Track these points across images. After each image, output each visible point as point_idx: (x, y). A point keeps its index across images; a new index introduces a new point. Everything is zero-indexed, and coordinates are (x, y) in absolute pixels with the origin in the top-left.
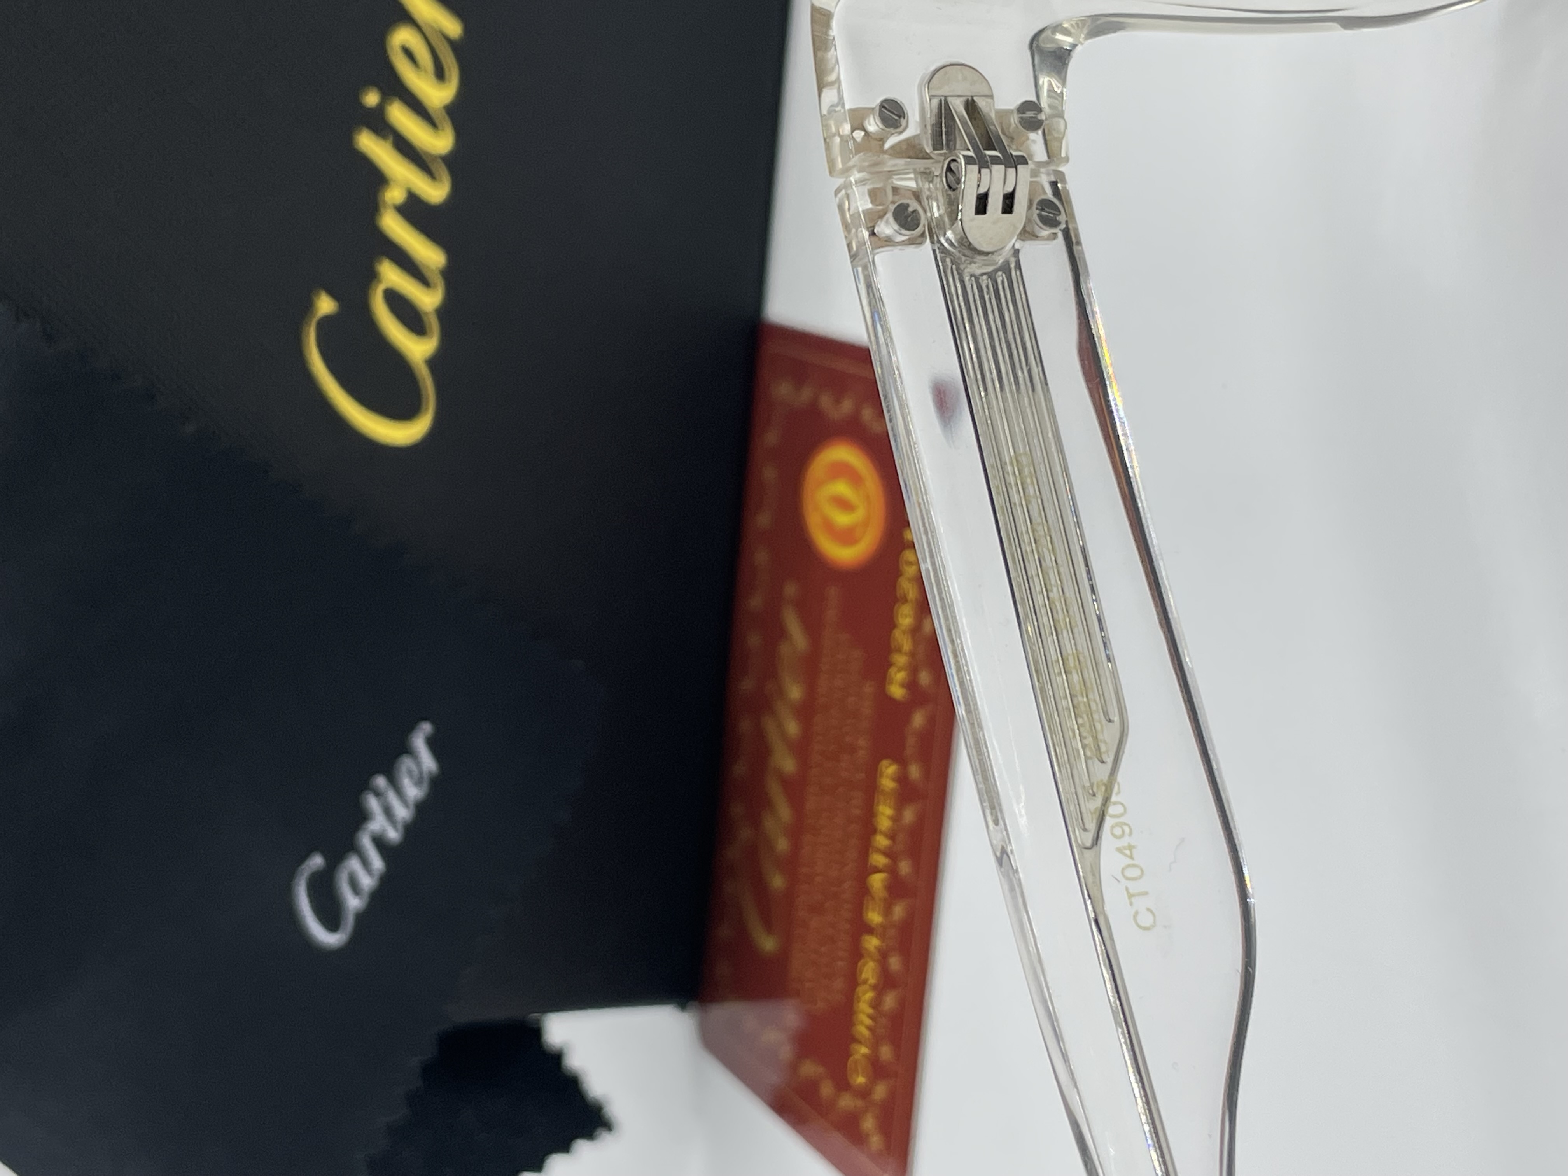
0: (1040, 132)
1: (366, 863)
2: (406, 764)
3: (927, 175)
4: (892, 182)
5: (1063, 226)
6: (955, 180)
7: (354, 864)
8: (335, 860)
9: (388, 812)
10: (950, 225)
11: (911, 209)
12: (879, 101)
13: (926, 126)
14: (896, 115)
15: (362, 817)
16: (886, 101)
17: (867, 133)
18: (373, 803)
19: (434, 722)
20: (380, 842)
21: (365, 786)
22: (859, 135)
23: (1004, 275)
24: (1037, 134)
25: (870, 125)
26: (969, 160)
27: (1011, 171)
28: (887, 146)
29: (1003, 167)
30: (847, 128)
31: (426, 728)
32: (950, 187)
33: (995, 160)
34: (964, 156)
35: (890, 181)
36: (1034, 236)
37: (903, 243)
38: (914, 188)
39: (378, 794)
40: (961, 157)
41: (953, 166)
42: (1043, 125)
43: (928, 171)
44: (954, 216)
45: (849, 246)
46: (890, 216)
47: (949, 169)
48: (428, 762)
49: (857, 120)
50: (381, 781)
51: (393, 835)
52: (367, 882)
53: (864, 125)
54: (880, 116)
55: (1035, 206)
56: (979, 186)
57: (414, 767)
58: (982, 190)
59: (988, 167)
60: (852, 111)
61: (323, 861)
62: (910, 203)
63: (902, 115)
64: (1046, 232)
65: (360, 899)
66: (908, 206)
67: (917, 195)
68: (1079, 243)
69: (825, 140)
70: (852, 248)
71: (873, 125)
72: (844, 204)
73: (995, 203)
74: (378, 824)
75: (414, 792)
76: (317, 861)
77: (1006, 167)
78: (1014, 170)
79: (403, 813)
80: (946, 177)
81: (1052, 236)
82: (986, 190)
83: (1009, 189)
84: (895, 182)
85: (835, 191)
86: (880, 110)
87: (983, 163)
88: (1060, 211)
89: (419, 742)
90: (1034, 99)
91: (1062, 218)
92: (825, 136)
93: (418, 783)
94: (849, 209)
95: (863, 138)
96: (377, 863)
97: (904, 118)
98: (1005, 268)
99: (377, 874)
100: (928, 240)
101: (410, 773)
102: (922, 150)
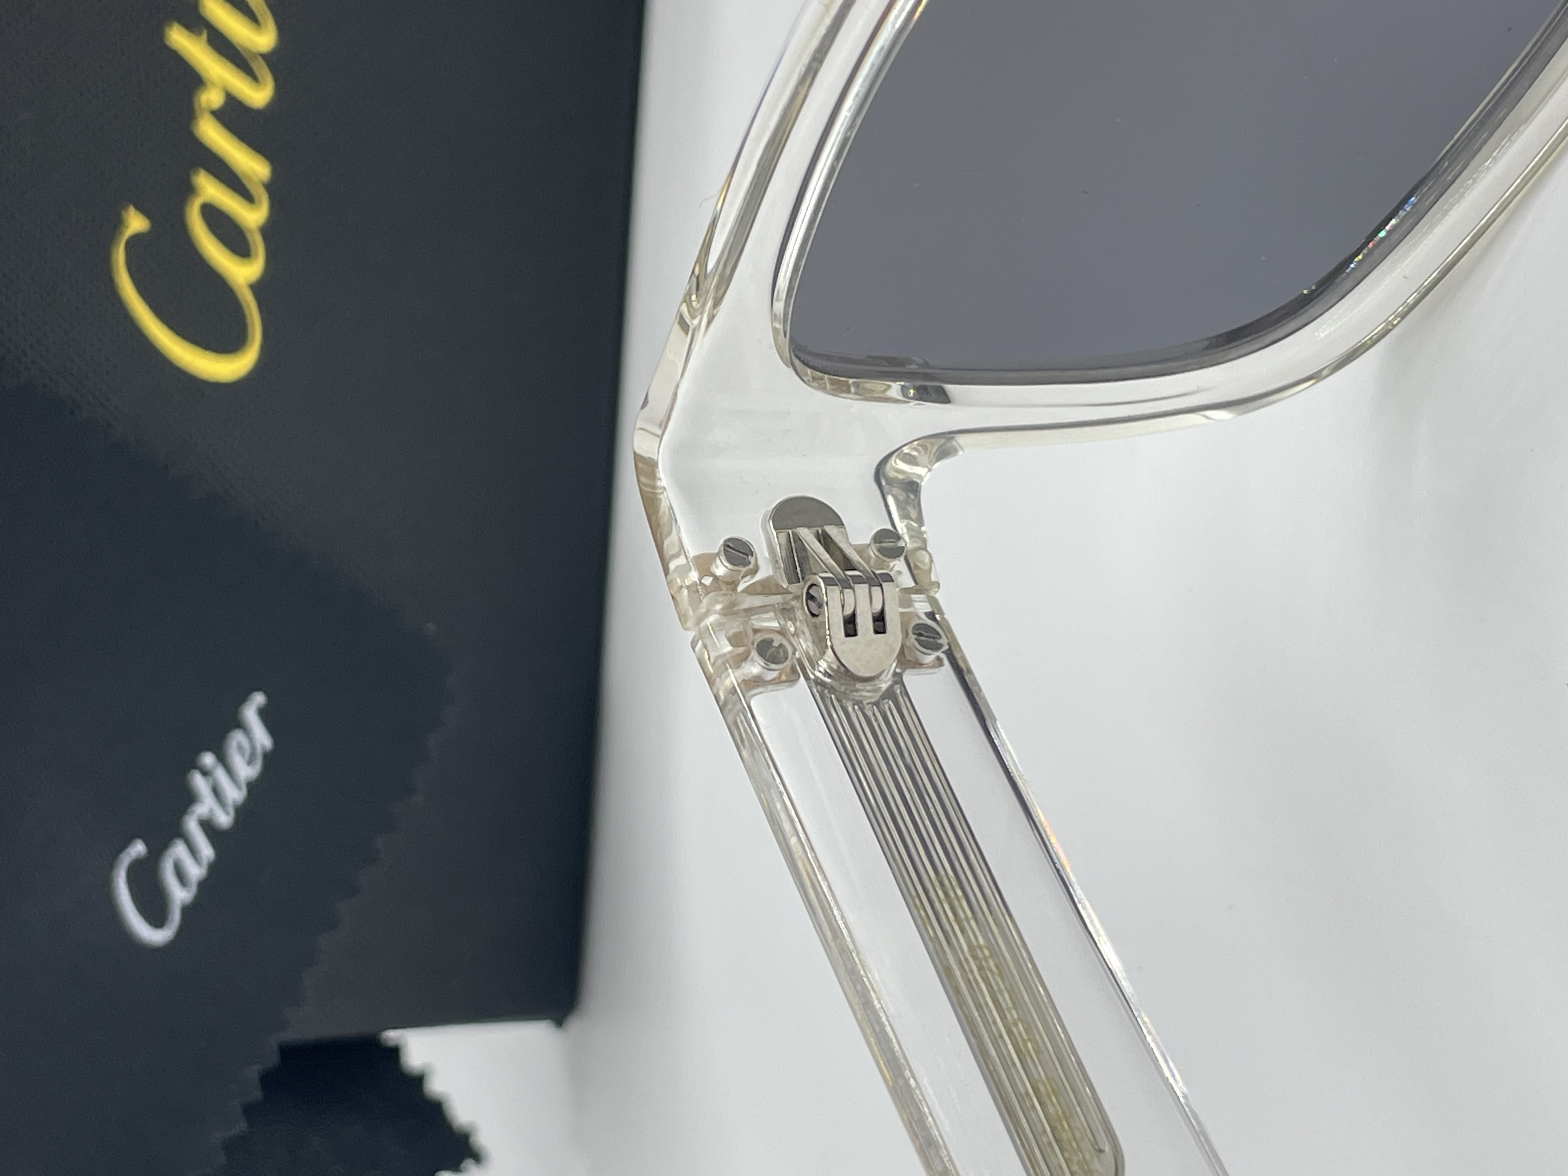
0: (902, 558)
1: (193, 851)
2: (237, 738)
3: (786, 611)
4: (753, 625)
5: (946, 647)
6: (817, 605)
7: (179, 850)
8: (157, 851)
9: (216, 792)
10: (820, 654)
11: (776, 644)
12: (721, 542)
13: (777, 562)
14: (744, 554)
15: (190, 798)
16: (729, 540)
17: (716, 578)
18: (199, 782)
19: (266, 693)
20: (207, 826)
21: (193, 764)
22: (708, 581)
23: (890, 702)
24: (900, 561)
25: (717, 568)
26: (828, 582)
27: (876, 590)
28: (741, 588)
29: (866, 586)
30: (694, 576)
31: (259, 699)
32: (813, 615)
33: (858, 580)
34: (823, 578)
35: (750, 622)
36: (918, 665)
37: (774, 682)
38: (777, 627)
39: (205, 773)
40: (821, 580)
41: (812, 592)
42: (905, 552)
43: (788, 607)
44: (823, 644)
45: (717, 698)
46: (754, 654)
47: (810, 597)
48: (262, 738)
49: (703, 563)
50: (208, 759)
51: (224, 819)
52: (196, 872)
53: (712, 570)
54: (725, 555)
55: (910, 631)
56: (843, 606)
57: (246, 744)
58: (848, 611)
59: (850, 587)
60: (697, 558)
61: (145, 848)
62: (774, 639)
63: (749, 553)
64: (930, 658)
65: (188, 891)
66: (772, 641)
67: (782, 632)
68: (970, 671)
69: (673, 597)
70: (720, 698)
71: (721, 569)
72: (704, 654)
73: (865, 623)
74: (206, 806)
75: (247, 771)
76: (138, 848)
77: (871, 586)
78: (879, 588)
79: (235, 794)
80: (807, 605)
81: (937, 663)
82: (852, 610)
83: (878, 607)
84: (754, 622)
85: (692, 643)
86: (725, 550)
87: (846, 584)
88: (939, 634)
89: (251, 713)
90: (889, 527)
91: (944, 641)
92: (673, 593)
93: (250, 762)
94: (709, 659)
95: (712, 583)
96: (207, 851)
97: (752, 555)
98: (890, 694)
99: (205, 862)
100: (802, 676)
101: (240, 748)
102: (778, 586)
